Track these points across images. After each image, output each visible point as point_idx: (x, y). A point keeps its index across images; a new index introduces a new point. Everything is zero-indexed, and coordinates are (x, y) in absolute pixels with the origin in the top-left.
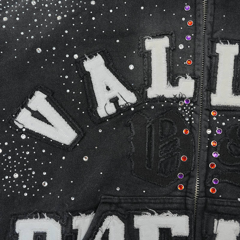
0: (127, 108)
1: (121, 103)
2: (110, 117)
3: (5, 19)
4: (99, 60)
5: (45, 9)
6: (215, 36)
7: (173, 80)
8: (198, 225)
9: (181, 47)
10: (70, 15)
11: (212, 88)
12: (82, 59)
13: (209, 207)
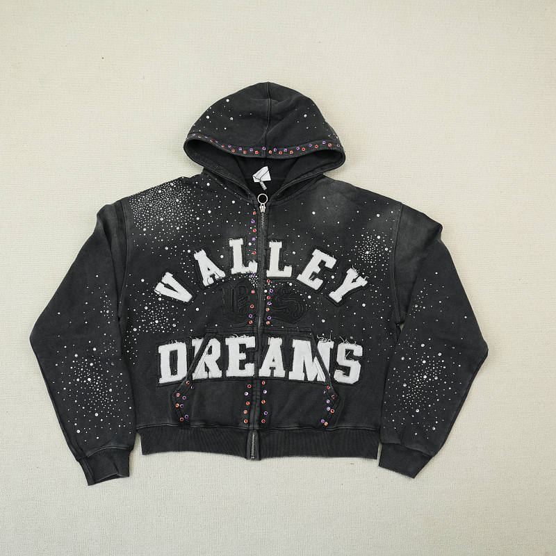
0: (220, 280)
1: (217, 277)
2: (210, 285)
3: (145, 230)
4: (203, 253)
5: (169, 223)
6: (269, 237)
7: (246, 264)
8: (260, 341)
9: (250, 244)
10: (185, 226)
11: (267, 268)
12: (193, 253)
13: (266, 331)
